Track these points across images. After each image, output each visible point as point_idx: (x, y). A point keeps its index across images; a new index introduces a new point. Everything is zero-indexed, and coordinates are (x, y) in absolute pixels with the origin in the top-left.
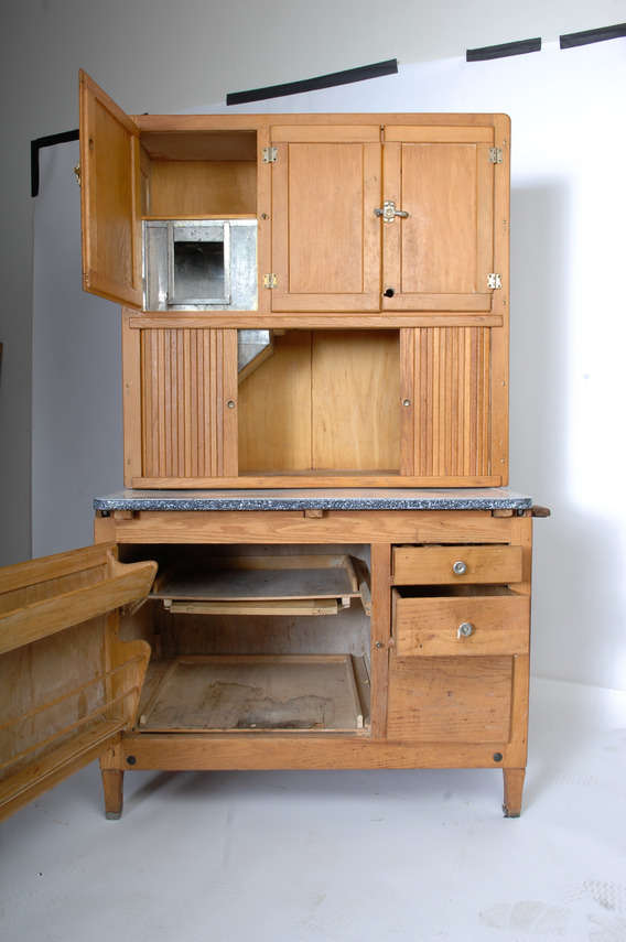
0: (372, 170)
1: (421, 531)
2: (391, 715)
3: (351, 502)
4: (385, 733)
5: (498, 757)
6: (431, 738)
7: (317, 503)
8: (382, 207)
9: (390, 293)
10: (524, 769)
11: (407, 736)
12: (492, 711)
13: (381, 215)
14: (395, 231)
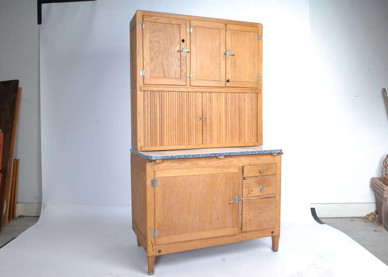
0: (223, 39)
1: (251, 161)
2: (243, 223)
3: (234, 153)
4: (241, 229)
5: (272, 232)
6: (255, 229)
7: (224, 154)
8: (226, 52)
9: (228, 81)
10: (279, 235)
11: (248, 229)
12: (272, 218)
13: (225, 54)
14: (230, 60)
